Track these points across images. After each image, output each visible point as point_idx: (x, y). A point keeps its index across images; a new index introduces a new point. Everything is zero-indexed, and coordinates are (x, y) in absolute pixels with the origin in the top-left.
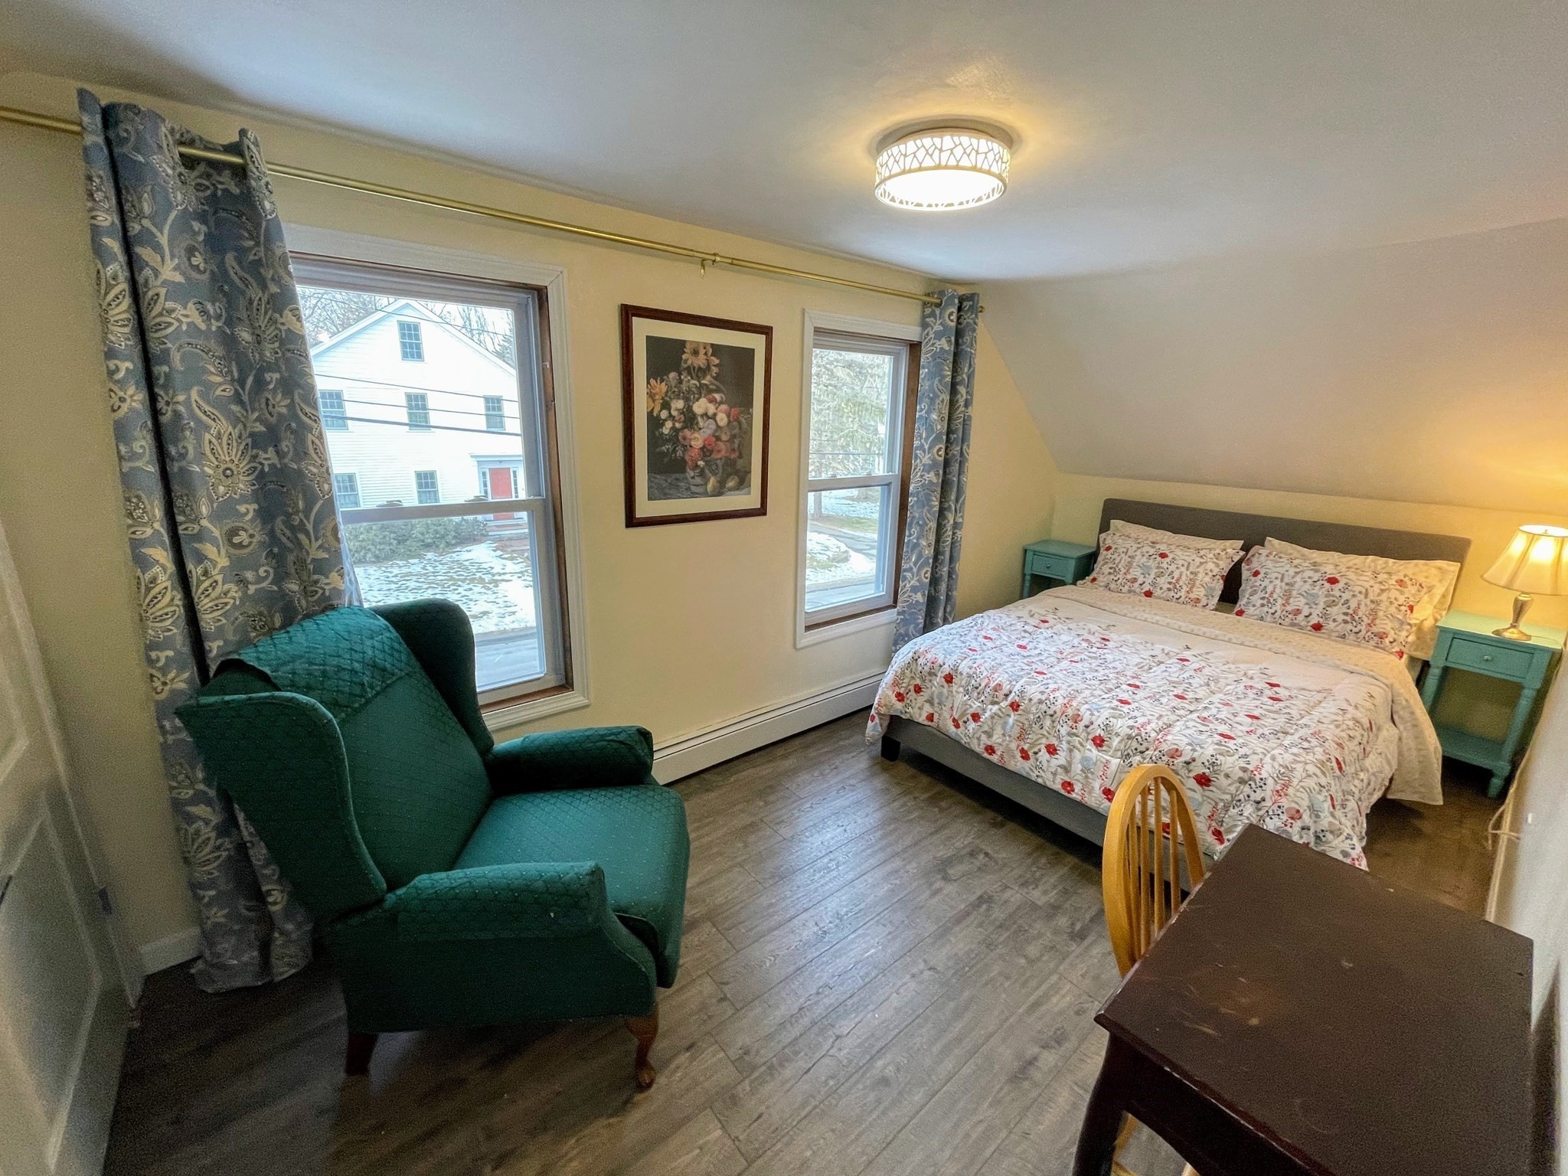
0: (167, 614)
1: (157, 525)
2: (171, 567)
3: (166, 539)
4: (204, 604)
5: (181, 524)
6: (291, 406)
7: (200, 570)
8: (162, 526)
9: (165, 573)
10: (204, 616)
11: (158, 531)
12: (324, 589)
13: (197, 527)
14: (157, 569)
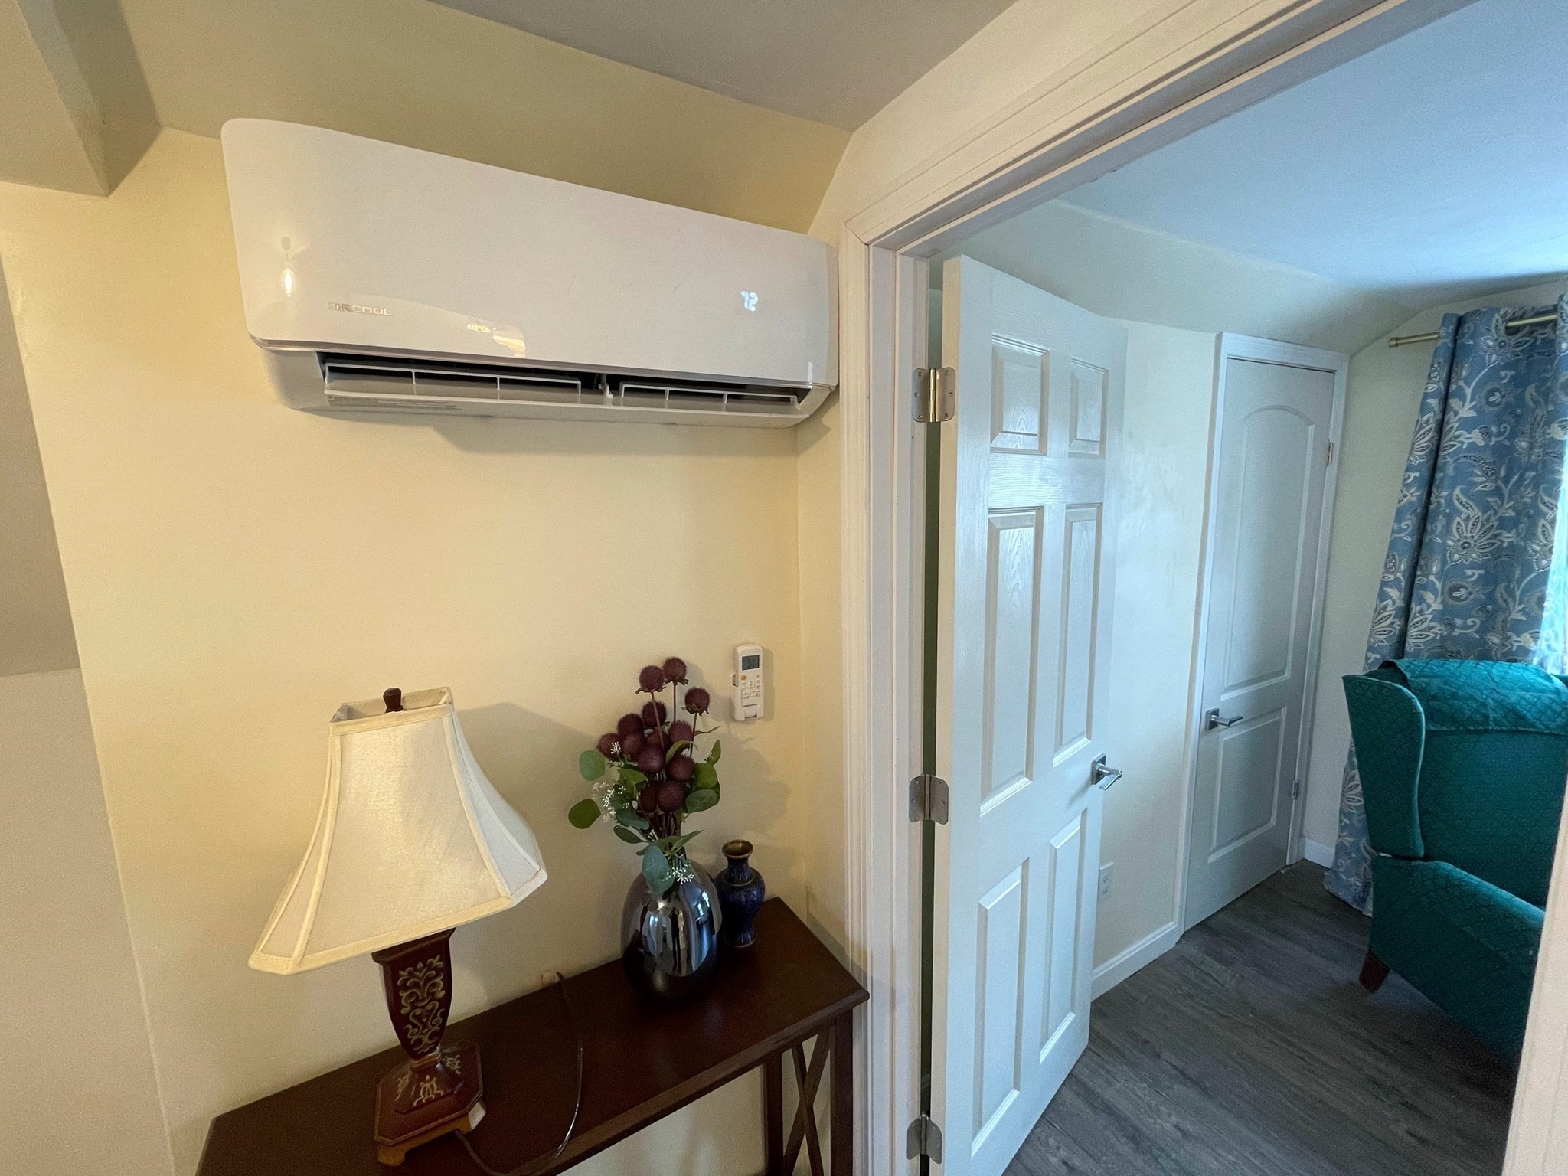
0: (1385, 631)
1: (1399, 575)
2: (1400, 603)
3: (1403, 584)
4: (1412, 631)
5: (1418, 576)
6: (1535, 498)
7: (1419, 608)
8: (1404, 576)
9: (1393, 605)
10: (1410, 640)
11: (1399, 578)
12: (1512, 645)
13: (1426, 580)
14: (1389, 602)
